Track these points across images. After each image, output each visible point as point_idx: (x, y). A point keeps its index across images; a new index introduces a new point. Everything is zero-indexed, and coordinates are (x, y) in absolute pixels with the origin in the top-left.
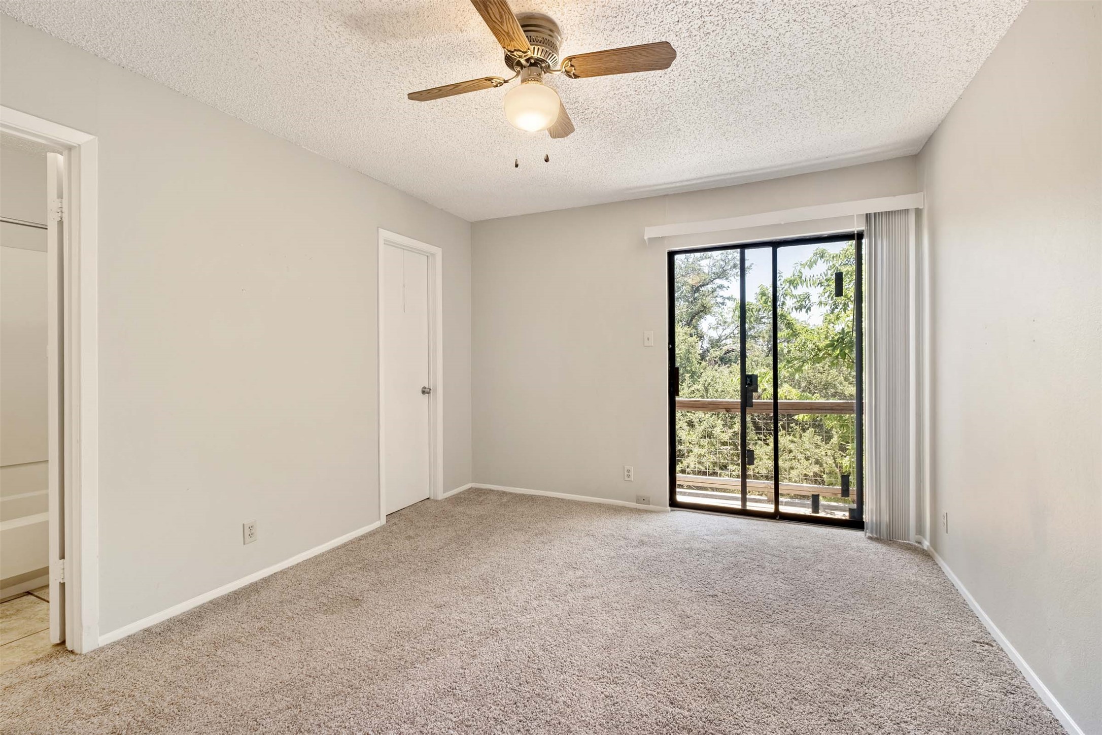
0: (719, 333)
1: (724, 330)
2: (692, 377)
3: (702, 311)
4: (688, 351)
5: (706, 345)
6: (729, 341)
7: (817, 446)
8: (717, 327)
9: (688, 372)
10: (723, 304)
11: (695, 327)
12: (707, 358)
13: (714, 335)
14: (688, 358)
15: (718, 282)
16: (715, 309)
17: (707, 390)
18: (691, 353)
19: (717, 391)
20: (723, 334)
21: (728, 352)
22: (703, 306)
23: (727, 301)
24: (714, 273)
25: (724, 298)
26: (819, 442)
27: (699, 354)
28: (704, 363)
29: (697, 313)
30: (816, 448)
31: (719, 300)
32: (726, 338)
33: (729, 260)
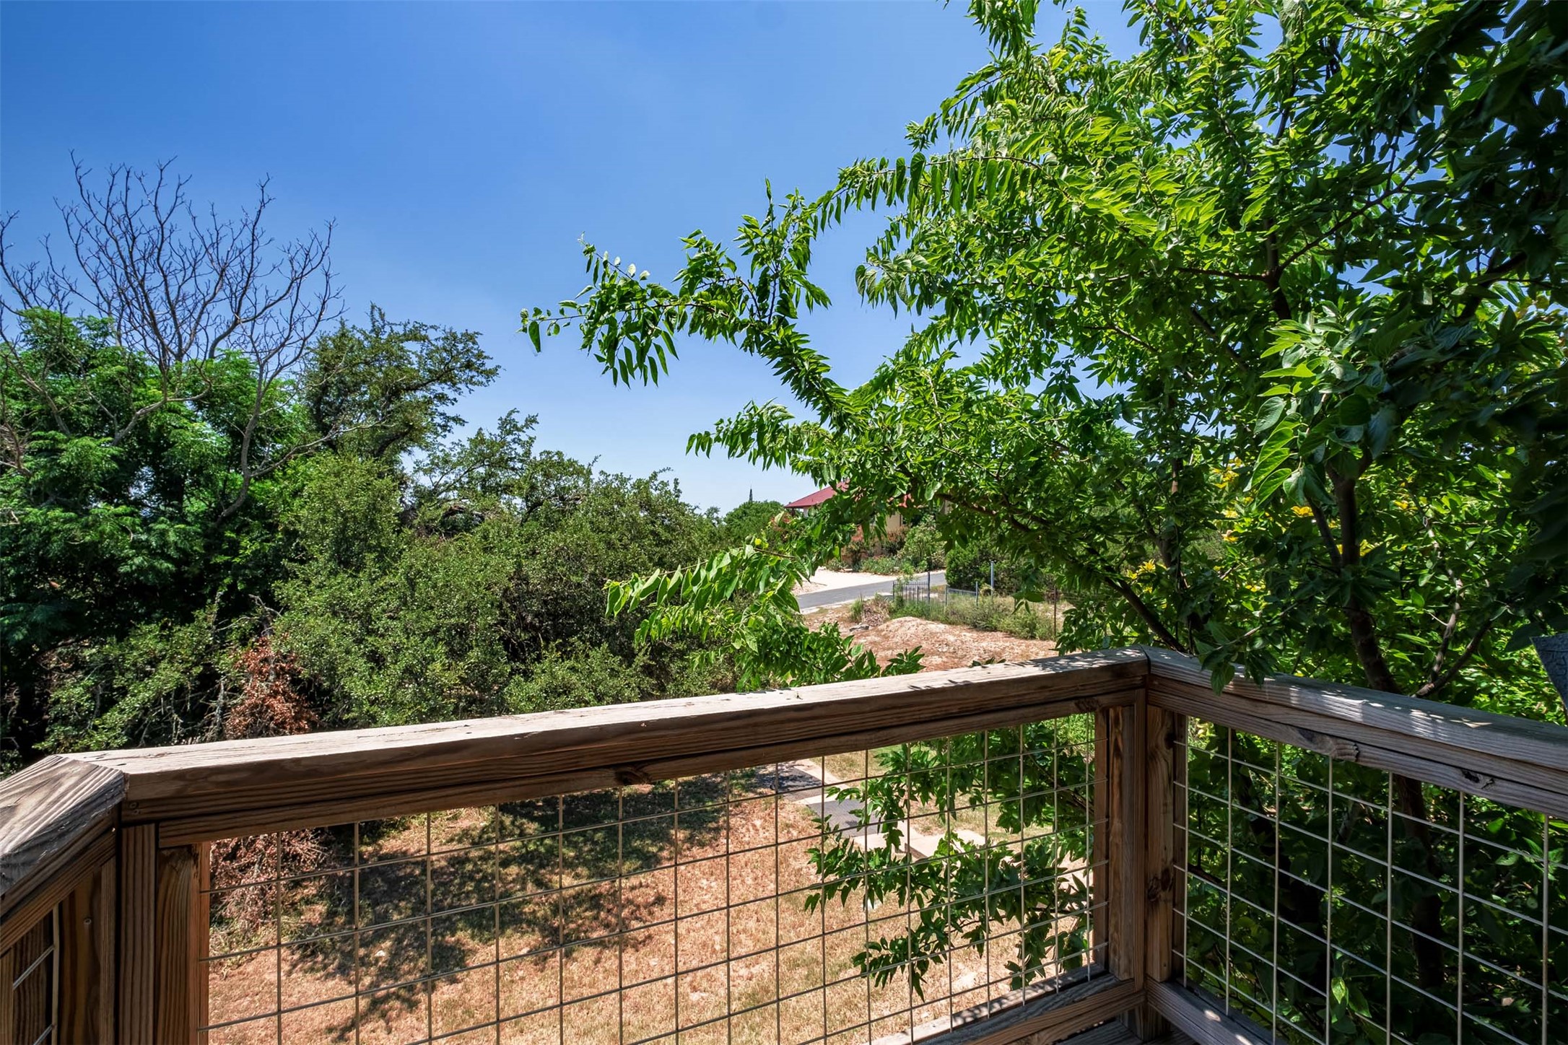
0: (435, 480)
1: (443, 474)
2: (380, 559)
3: (404, 434)
4: (373, 507)
5: (409, 499)
6: (453, 495)
7: (614, 674)
8: (431, 470)
9: (370, 549)
10: (444, 427)
11: (392, 462)
12: (415, 522)
13: (425, 481)
14: (373, 521)
15: (438, 388)
16: (429, 437)
17: (412, 584)
18: (380, 511)
19: (435, 586)
20: (442, 482)
21: (452, 512)
22: (407, 425)
23: (451, 423)
24: (430, 371)
25: (448, 418)
26: (616, 666)
27: (397, 515)
28: (408, 532)
29: (393, 439)
30: (611, 676)
31: (438, 420)
32: (448, 490)
33: (459, 353)
